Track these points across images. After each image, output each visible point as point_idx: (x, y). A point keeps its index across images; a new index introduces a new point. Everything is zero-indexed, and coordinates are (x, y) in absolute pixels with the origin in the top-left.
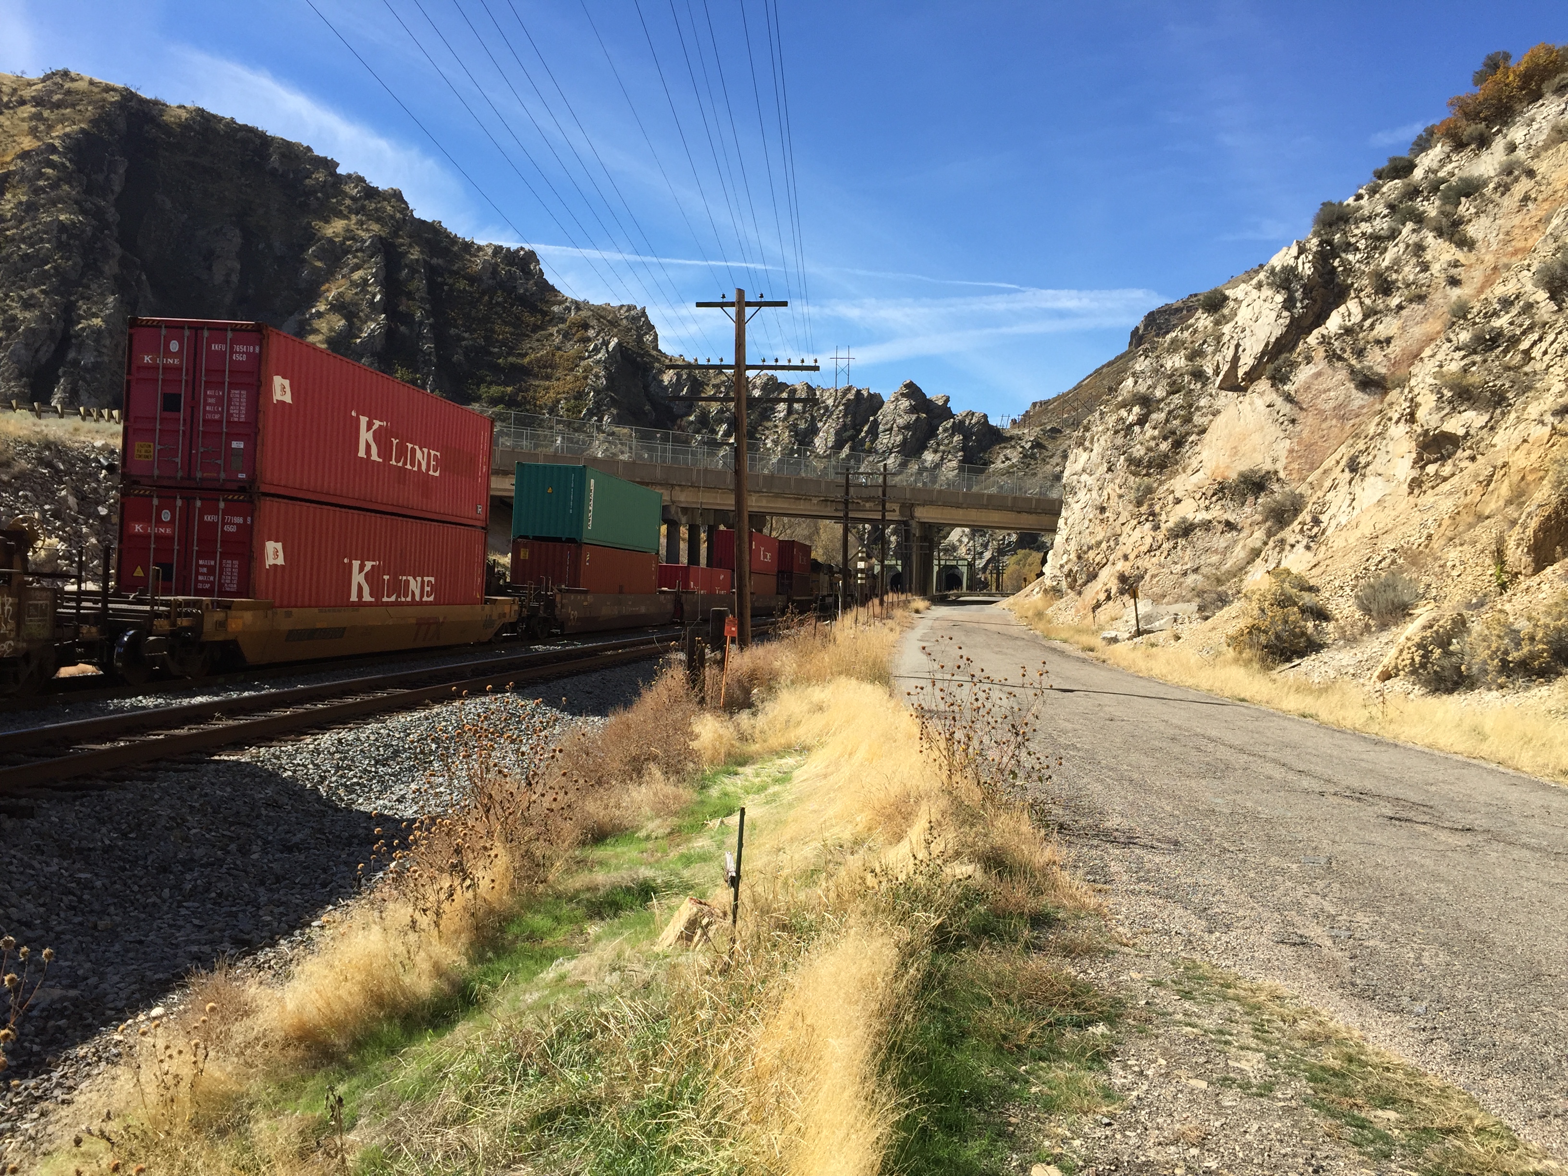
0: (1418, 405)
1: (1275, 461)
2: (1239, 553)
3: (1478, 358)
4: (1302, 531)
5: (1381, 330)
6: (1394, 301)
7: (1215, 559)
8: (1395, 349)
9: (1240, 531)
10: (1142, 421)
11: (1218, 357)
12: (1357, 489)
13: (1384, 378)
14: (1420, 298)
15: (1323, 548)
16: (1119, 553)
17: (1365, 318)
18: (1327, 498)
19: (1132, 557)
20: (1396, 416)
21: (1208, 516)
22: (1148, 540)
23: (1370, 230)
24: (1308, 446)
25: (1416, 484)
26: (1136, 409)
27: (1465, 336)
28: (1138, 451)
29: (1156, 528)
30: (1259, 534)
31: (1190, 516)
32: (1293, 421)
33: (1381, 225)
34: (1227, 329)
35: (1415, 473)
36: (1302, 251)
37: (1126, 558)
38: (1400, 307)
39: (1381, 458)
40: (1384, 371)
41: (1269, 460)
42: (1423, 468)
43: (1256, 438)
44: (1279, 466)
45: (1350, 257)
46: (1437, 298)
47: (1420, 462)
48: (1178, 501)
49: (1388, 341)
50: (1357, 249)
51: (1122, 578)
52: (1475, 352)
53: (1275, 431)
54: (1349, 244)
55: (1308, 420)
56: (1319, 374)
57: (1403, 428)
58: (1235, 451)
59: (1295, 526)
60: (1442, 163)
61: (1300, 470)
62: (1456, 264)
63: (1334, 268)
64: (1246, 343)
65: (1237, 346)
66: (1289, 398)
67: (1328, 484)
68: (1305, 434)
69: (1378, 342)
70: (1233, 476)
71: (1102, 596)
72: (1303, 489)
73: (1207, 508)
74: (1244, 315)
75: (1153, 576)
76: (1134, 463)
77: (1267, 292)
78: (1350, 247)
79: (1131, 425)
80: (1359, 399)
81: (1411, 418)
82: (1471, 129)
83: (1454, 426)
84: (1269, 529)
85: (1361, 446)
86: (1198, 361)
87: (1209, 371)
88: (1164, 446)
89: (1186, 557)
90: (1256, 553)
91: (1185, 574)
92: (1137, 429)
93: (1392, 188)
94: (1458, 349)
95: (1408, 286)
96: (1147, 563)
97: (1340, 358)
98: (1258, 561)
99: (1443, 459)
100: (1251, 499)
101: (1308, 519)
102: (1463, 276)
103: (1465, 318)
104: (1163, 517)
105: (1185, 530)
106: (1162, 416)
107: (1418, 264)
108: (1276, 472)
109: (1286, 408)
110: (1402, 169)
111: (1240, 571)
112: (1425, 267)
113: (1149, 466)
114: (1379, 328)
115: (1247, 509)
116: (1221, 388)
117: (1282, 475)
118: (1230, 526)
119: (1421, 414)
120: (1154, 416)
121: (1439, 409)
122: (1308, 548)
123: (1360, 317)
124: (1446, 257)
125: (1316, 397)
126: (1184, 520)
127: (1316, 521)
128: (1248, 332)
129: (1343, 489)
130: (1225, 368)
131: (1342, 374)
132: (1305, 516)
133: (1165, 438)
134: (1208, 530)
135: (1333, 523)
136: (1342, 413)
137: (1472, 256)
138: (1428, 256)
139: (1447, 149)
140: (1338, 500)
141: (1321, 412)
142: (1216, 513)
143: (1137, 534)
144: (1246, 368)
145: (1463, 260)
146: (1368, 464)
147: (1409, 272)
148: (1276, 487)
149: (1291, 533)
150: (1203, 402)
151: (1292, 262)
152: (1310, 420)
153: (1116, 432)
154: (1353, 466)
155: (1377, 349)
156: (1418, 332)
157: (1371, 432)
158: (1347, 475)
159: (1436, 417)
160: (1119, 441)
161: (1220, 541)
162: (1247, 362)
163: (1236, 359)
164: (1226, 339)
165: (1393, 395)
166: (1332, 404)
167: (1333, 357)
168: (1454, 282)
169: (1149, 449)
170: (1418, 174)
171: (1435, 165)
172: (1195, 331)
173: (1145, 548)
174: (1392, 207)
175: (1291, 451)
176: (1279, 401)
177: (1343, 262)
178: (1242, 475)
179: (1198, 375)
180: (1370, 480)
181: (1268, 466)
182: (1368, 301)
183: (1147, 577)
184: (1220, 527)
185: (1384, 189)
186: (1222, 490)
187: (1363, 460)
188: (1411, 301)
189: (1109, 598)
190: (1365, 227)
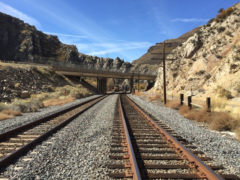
0: (230, 60)
1: (205, 69)
2: (201, 83)
3: (238, 53)
4: (212, 79)
5: (220, 49)
6: (222, 45)
7: (197, 84)
8: (222, 52)
9: (200, 80)
10: (172, 63)
11: (184, 53)
12: (220, 73)
13: (221, 56)
14: (226, 44)
15: (216, 82)
16: (180, 83)
17: (217, 47)
18: (216, 74)
19: (182, 84)
20: (226, 62)
21: (195, 77)
22: (185, 81)
23: (205, 34)
24: (210, 67)
25: (230, 72)
26: (171, 61)
27: (236, 50)
28: (172, 68)
29: (186, 79)
30: (203, 80)
31: (192, 77)
32: (207, 63)
33: (207, 34)
34: (185, 49)
35: (230, 71)
36: (196, 37)
37: (181, 84)
38: (222, 46)
39: (224, 68)
40: (221, 55)
41: (204, 69)
42: (231, 70)
43: (201, 65)
44: (206, 70)
45: (203, 38)
46: (228, 44)
47: (231, 69)
48: (189, 75)
49: (221, 51)
50: (204, 37)
51: (181, 87)
52: (238, 52)
53: (204, 64)
54: (202, 36)
55: (209, 63)
56: (211, 56)
57: (227, 64)
58: (198, 67)
59: (211, 78)
60: (215, 25)
61: (209, 70)
62: (231, 39)
63: (201, 40)
64: (188, 51)
65: (187, 52)
66: (206, 59)
67: (216, 72)
68: (209, 65)
69: (219, 51)
70: (198, 71)
71: (178, 90)
72: (210, 73)
73: (194, 76)
74: (187, 47)
75: (187, 87)
76: (172, 69)
77: (191, 43)
78: (203, 37)
79: (170, 64)
80: (217, 59)
81: (228, 62)
82: (220, 20)
83: (236, 63)
84: (205, 79)
85: (220, 66)
86: (180, 54)
87: (182, 55)
88: (176, 67)
89: (192, 84)
90: (204, 83)
91: (192, 86)
92: (171, 64)
93: (208, 28)
94: (235, 52)
95: (223, 42)
96: (185, 85)
97: (214, 53)
98: (205, 84)
99: (234, 68)
100: (201, 75)
101: (213, 78)
102: (232, 41)
103: (235, 47)
104: (187, 78)
105: (191, 79)
106: (175, 62)
107: (225, 39)
108: (205, 71)
109: (206, 61)
110: (209, 25)
111: (201, 86)
112: (226, 40)
113: (174, 70)
114: (219, 49)
115: (201, 76)
116: (184, 58)
117: (206, 71)
118: (199, 79)
119: (231, 62)
120: (174, 62)
121: (234, 61)
122: (214, 82)
123: (216, 47)
124: (229, 38)
125: (210, 59)
126: (191, 78)
127: (214, 78)
128: (188, 49)
129: (218, 73)
130: (185, 55)
131: (214, 56)
132: (212, 77)
133: (176, 66)
134: (195, 79)
135: (217, 78)
136: (215, 62)
137: (233, 38)
138: (226, 38)
139: (216, 22)
140: (218, 75)
141: (212, 61)
142: (196, 77)
143: (183, 80)
144: (188, 55)
145: (232, 39)
146: (222, 69)
147: (223, 40)
148: (205, 73)
149: (210, 80)
150: (181, 60)
151: (194, 39)
152: (210, 63)
153: (168, 65)
154: (220, 70)
155: (219, 52)
156: (226, 49)
157: (222, 64)
158: (219, 71)
159: (233, 62)
160: (169, 66)
161: (197, 81)
162: (188, 54)
163: (187, 54)
164: (185, 50)
165: (224, 59)
166: (213, 60)
167: (213, 53)
168: (231, 42)
169: (174, 67)
170: (212, 26)
171: (214, 25)
172: (178, 49)
173: (185, 82)
174: (209, 31)
175: (207, 67)
176: (205, 60)
177: (202, 39)
178: (200, 71)
179: (180, 56)
180: (223, 72)
181: (204, 70)
182: (217, 45)
183: (186, 87)
184: (197, 79)
185: (206, 28)
186: (197, 73)
187: (221, 69)
188: (224, 45)
189: (179, 90)
190: (204, 34)
